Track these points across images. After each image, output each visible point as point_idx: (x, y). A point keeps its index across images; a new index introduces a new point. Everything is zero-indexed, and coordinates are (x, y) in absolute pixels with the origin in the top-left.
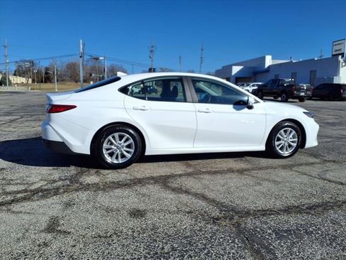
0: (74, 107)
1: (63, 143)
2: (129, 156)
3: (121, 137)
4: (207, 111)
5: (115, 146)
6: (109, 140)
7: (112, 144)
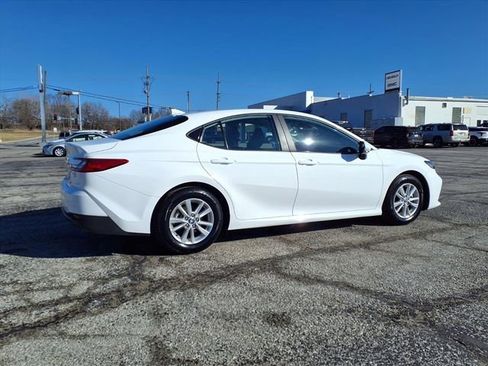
0: (124, 162)
1: (108, 217)
2: (206, 233)
3: (194, 206)
4: (310, 163)
5: (187, 218)
6: (178, 211)
7: (181, 216)
